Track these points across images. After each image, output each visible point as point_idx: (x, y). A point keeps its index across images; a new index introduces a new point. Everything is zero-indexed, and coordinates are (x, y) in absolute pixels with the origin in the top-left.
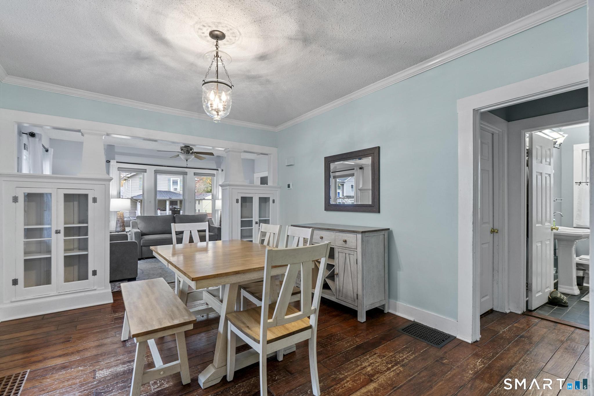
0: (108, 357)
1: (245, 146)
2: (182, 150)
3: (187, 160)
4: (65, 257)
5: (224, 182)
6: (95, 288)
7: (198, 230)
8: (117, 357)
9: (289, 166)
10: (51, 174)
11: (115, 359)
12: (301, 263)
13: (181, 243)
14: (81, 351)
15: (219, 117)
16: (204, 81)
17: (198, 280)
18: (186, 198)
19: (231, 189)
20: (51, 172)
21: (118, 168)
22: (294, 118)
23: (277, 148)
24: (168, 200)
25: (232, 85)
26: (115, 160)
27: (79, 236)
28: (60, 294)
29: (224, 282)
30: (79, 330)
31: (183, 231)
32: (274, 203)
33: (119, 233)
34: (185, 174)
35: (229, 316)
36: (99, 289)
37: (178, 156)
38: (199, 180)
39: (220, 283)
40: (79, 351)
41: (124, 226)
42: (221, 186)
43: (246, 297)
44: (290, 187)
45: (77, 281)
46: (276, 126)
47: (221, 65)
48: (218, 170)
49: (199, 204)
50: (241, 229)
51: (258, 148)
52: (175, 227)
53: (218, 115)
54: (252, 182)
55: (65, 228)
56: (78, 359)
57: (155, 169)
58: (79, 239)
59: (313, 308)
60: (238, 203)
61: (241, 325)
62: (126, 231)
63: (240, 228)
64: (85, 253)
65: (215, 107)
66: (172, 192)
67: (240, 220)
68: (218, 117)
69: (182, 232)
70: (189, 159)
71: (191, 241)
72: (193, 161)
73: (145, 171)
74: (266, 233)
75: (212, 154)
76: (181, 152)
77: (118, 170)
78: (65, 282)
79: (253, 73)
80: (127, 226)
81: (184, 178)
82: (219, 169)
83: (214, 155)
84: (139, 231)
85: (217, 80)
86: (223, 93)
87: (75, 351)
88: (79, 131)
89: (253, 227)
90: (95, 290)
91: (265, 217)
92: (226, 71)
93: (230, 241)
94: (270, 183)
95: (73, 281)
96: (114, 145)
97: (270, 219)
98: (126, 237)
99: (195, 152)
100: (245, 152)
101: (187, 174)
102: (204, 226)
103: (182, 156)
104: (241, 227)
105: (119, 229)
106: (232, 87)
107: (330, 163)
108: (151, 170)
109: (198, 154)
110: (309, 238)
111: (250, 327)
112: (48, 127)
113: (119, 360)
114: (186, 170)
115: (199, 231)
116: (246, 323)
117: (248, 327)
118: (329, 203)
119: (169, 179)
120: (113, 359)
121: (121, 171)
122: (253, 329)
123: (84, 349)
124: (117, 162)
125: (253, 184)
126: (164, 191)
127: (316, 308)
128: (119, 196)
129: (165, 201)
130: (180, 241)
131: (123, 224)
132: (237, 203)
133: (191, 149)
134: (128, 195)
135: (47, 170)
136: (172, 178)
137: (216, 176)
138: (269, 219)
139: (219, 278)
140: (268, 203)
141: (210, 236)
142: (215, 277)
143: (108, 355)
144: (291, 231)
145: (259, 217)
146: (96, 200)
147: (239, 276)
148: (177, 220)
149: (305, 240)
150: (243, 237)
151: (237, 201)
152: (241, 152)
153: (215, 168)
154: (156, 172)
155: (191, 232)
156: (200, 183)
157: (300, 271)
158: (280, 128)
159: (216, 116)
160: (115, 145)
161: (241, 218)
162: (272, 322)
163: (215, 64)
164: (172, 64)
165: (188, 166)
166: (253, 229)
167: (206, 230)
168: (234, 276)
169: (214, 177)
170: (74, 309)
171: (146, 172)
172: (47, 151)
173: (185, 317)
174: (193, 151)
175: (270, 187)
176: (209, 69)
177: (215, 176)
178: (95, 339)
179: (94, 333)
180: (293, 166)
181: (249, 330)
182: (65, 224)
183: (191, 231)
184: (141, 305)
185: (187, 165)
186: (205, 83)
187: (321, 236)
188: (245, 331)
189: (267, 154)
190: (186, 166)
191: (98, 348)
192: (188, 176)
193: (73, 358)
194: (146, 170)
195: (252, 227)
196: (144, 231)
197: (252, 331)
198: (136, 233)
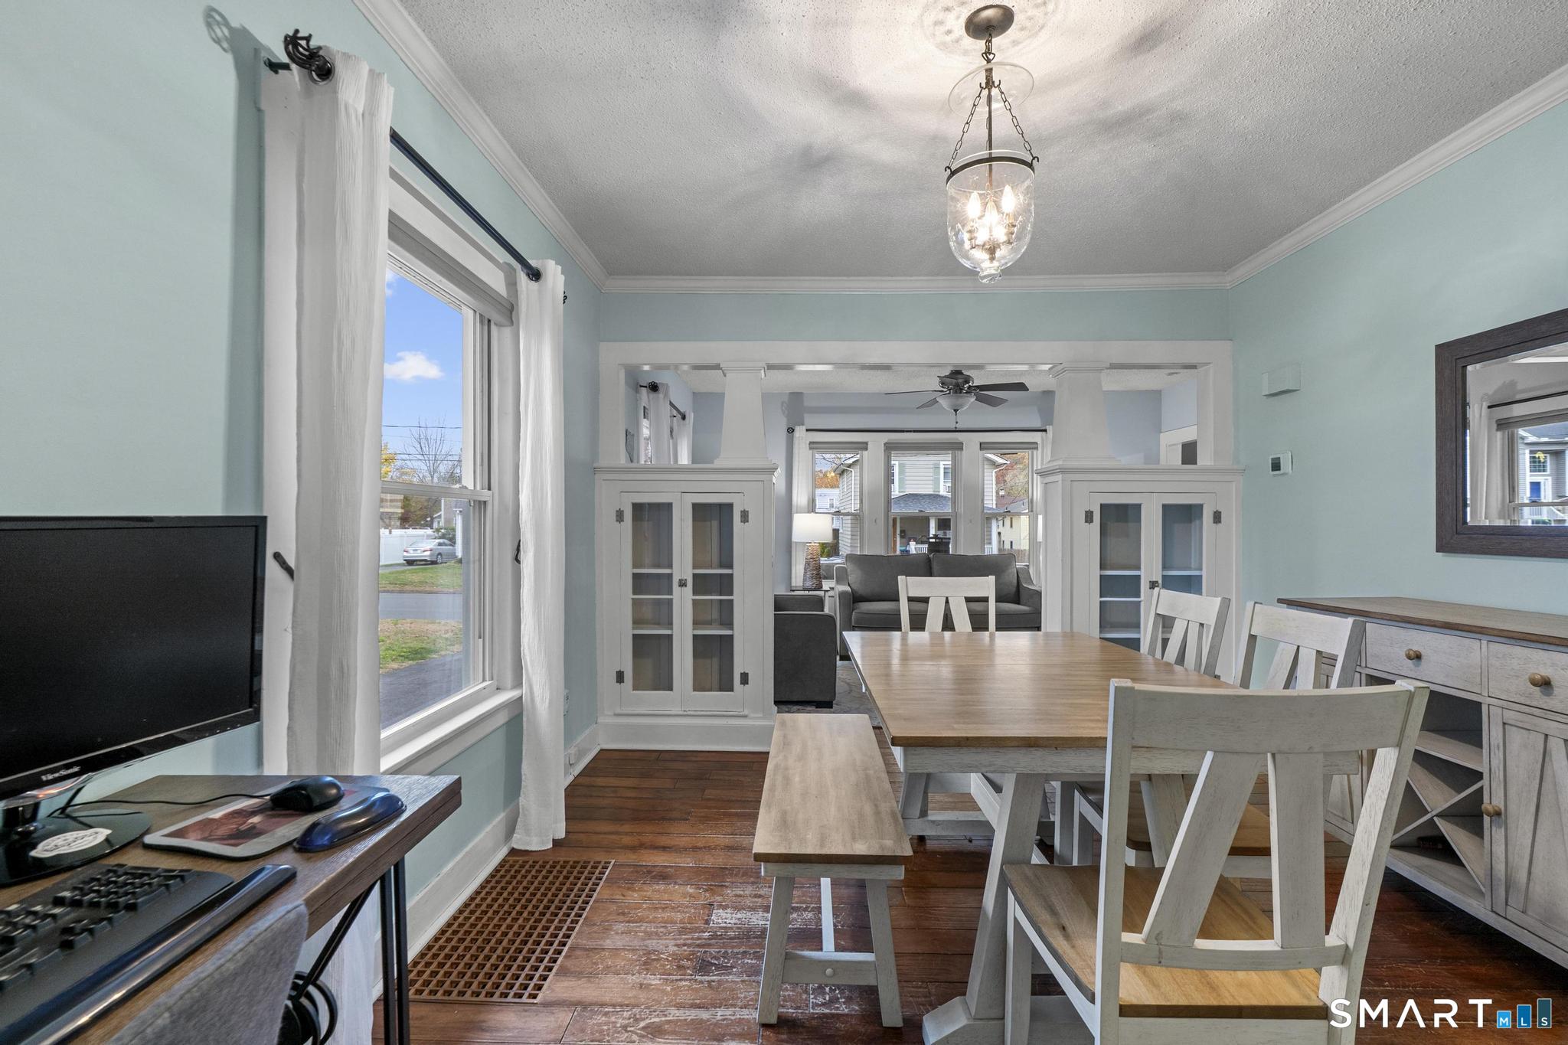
0: (741, 881)
1: (1117, 350)
2: (943, 384)
3: (956, 411)
4: (695, 637)
5: (1049, 462)
6: (746, 712)
7: (965, 598)
8: (758, 887)
9: (1280, 397)
10: (690, 463)
11: (754, 893)
12: (1269, 755)
13: (923, 629)
14: (700, 848)
15: (996, 264)
16: (949, 168)
17: (910, 746)
18: (961, 510)
19: (1070, 482)
20: (691, 459)
21: (810, 443)
22: (1298, 226)
23: (1231, 340)
24: (934, 515)
25: (1034, 158)
26: (803, 425)
27: (721, 595)
28: (685, 713)
29: (990, 765)
30: (709, 799)
31: (929, 598)
32: (1220, 522)
33: (811, 593)
34: (958, 447)
35: (1012, 875)
36: (752, 715)
37: (935, 401)
38: (1008, 462)
39: (976, 767)
40: (696, 847)
41: (820, 578)
42: (1042, 474)
43: (1089, 819)
44: (1280, 470)
45: (718, 691)
46: (1227, 266)
47: (1001, 108)
48: (1045, 431)
49: (1011, 526)
50: (1101, 602)
51: (1157, 351)
52: (910, 586)
53: (992, 259)
54: (1153, 457)
55: (695, 576)
56: (691, 865)
57: (886, 441)
58: (721, 600)
59: (1332, 940)
60: (1092, 521)
61: (1044, 916)
62: (824, 589)
63: (1097, 599)
64: (728, 632)
65: (982, 237)
66: (942, 497)
67: (1096, 573)
68: (992, 265)
69: (925, 600)
70: (961, 406)
71: (948, 624)
72: (972, 413)
73: (865, 445)
74: (1173, 619)
75: (1021, 387)
76: (942, 391)
77: (810, 448)
78: (694, 690)
79: (1121, 107)
80: (826, 578)
81: (954, 459)
82: (1048, 427)
83: (1028, 390)
84: (848, 589)
85: (990, 154)
86: (1008, 189)
87: (690, 846)
88: (717, 367)
89: (1142, 598)
90: (745, 716)
91: (1189, 568)
92: (1014, 120)
93: (1065, 635)
94: (1204, 458)
95: (711, 690)
96: (802, 393)
97: (1204, 573)
98: (819, 603)
99: (978, 387)
100: (1114, 366)
101: (962, 449)
102: (985, 587)
103: (944, 402)
104: (1101, 597)
105: (809, 584)
106: (1035, 161)
107: (1465, 367)
108: (877, 442)
109: (988, 394)
110: (1340, 652)
111: (1069, 929)
112: (685, 368)
113: (760, 896)
114: (960, 436)
115: (968, 600)
116: (1061, 912)
117: (1064, 928)
118: (1460, 524)
119: (935, 464)
120: (749, 890)
121: (815, 451)
122: (1079, 942)
123: (705, 847)
124: (807, 430)
125: (1158, 463)
126: (925, 495)
127: (1351, 945)
128: (812, 508)
129: (927, 520)
130: (918, 622)
131: (818, 574)
132: (1086, 522)
133: (967, 380)
134: (848, 506)
135: (684, 459)
136: (942, 463)
137: (1040, 448)
138: (1201, 576)
139: (974, 750)
140: (1197, 522)
141: (998, 615)
142: (959, 746)
143: (743, 876)
144: (1271, 619)
145: (1164, 568)
146: (748, 516)
147: (1038, 753)
148: (935, 567)
149: (1324, 660)
150: (1111, 627)
151: (1086, 517)
152: (1100, 370)
153: (1038, 425)
154: (889, 448)
155: (947, 602)
156: (1015, 472)
157: (1262, 783)
158: (1242, 271)
159: (986, 264)
160: (805, 392)
161: (1102, 567)
162: (1139, 945)
163: (982, 110)
164: (886, 154)
165: (960, 426)
166: (1142, 604)
167: (988, 598)
168: (1023, 751)
169: (1035, 452)
170: (709, 752)
171: (866, 449)
172: (684, 418)
173: (884, 841)
174: (973, 383)
175: (1205, 471)
176: (965, 130)
177: (1037, 448)
178: (729, 830)
179: (730, 815)
180: (1295, 393)
181: (1065, 943)
182: (695, 567)
183: (947, 598)
184: (797, 779)
185: (957, 423)
186: (953, 173)
187: (1415, 649)
188: (1051, 940)
189: (1194, 367)
190: (952, 426)
191: (729, 854)
192: (964, 452)
193: (683, 860)
194: (867, 443)
195: (1139, 596)
196: (861, 590)
197: (1073, 947)
198: (842, 595)
